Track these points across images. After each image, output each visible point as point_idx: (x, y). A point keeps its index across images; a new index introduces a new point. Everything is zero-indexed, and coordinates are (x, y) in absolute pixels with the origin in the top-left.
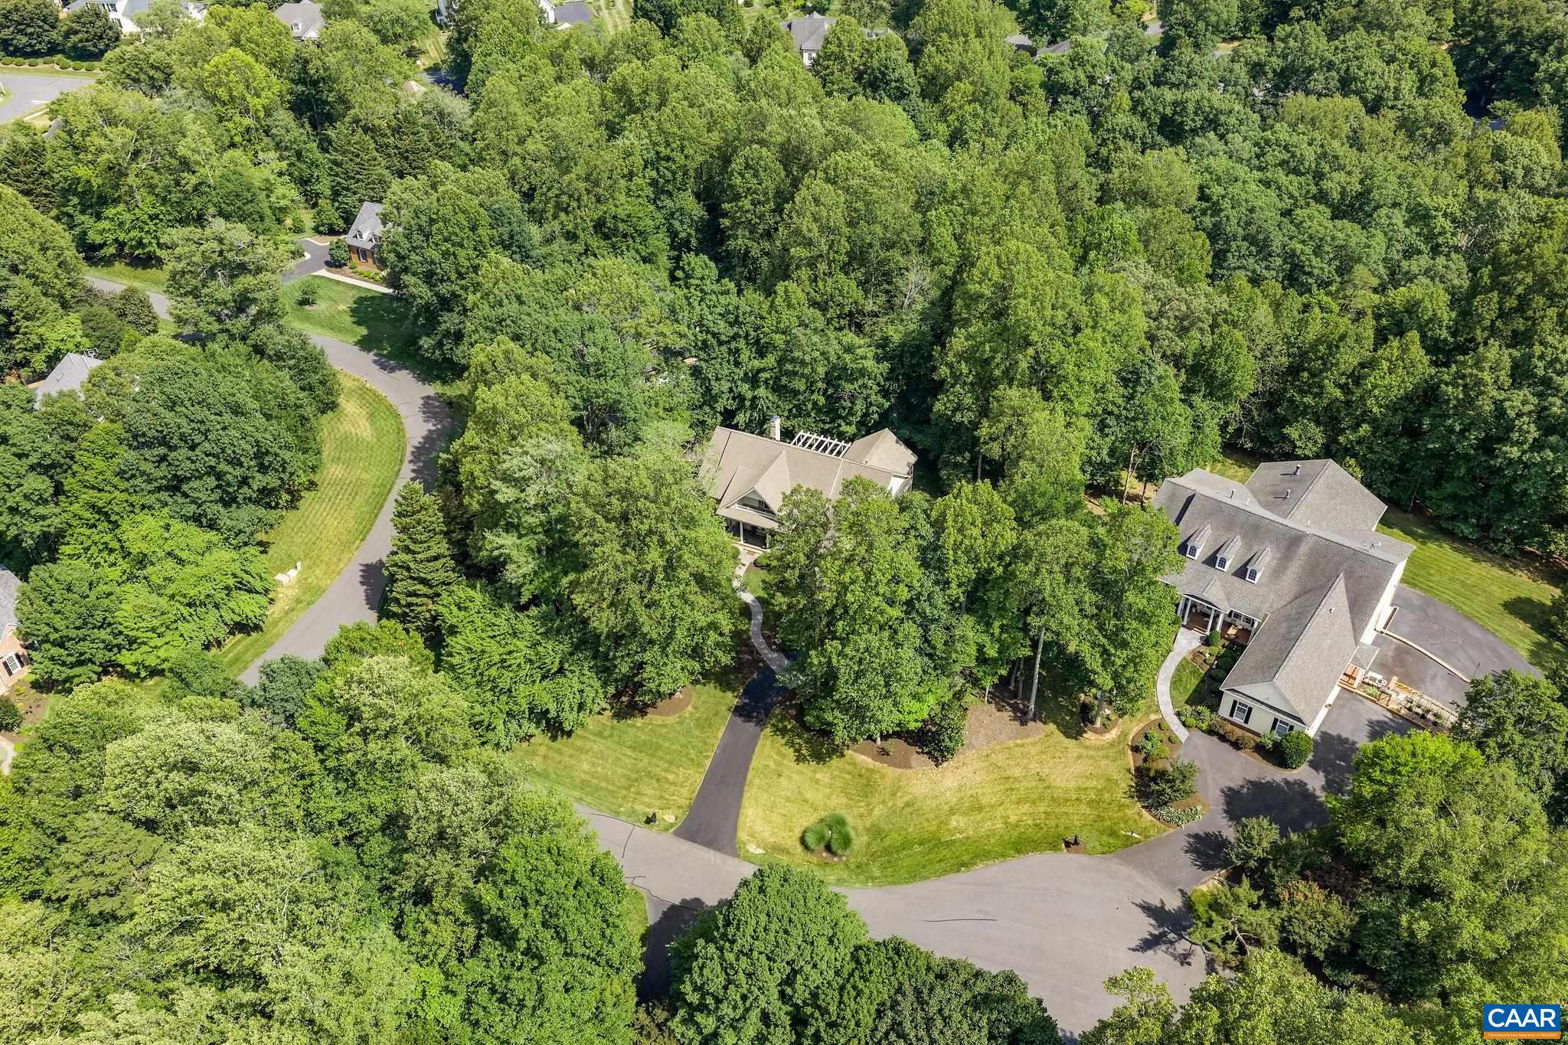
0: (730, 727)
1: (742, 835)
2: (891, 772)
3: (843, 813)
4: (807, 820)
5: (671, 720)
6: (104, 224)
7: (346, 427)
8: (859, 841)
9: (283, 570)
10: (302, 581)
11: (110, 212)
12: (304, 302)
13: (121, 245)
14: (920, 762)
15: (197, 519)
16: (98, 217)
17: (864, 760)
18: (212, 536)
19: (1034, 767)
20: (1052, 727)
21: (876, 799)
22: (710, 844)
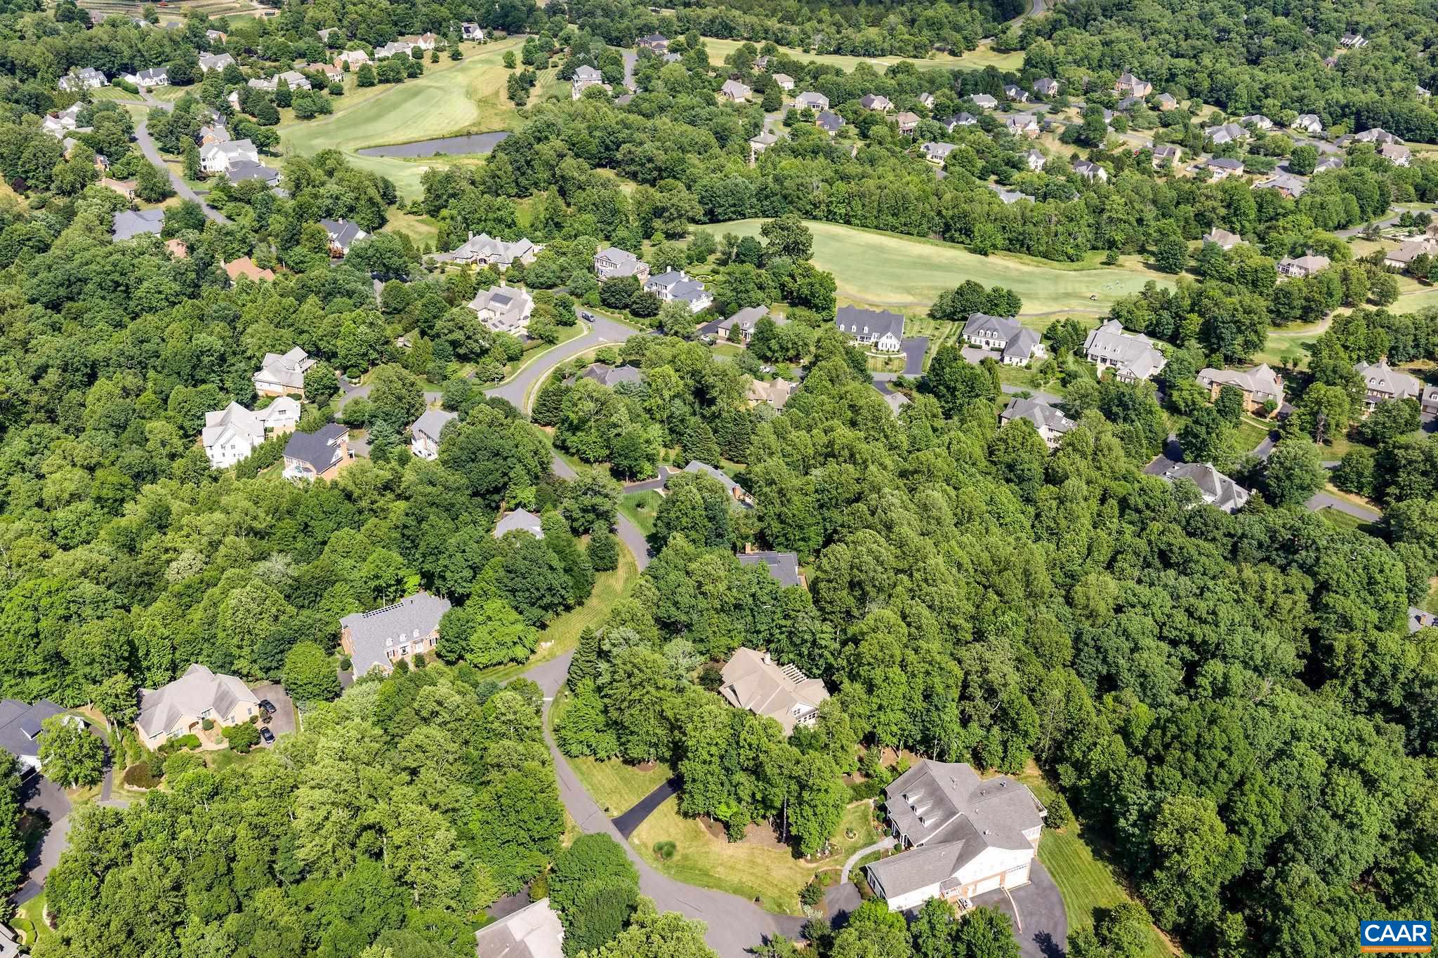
0: (661, 788)
1: (635, 833)
2: (708, 835)
3: (677, 844)
4: (664, 839)
5: (642, 773)
6: (575, 438)
7: (612, 581)
8: (676, 857)
9: (546, 641)
10: (551, 649)
11: (579, 434)
12: (638, 506)
13: (578, 451)
14: (723, 837)
15: (516, 608)
16: (574, 434)
17: (702, 826)
18: (520, 617)
19: (768, 862)
20: (790, 849)
21: (695, 844)
22: (621, 830)
